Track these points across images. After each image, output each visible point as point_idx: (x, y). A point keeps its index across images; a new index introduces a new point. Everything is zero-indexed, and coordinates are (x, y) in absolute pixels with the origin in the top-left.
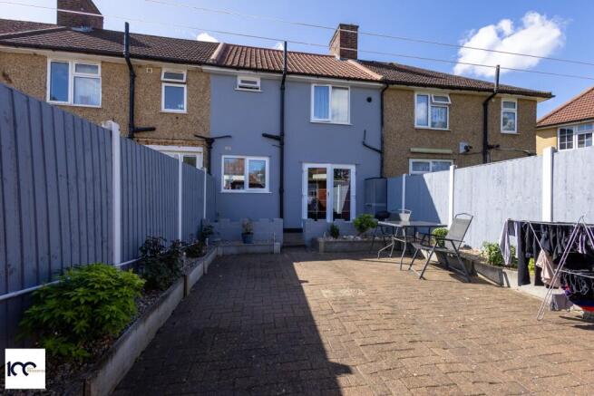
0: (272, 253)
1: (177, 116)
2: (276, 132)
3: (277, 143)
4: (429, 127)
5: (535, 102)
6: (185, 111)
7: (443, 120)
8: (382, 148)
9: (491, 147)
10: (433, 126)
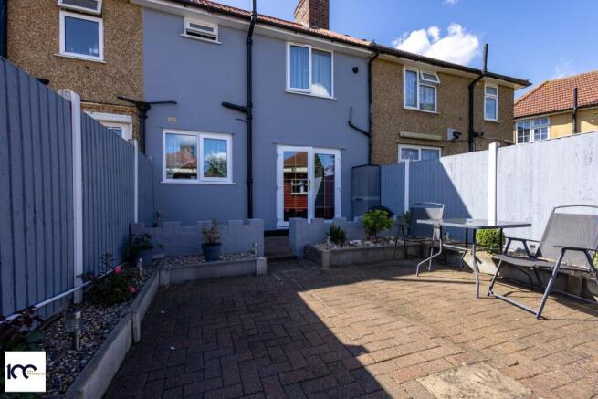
0: (254, 274)
1: (88, 66)
2: (241, 102)
3: (243, 116)
4: (418, 108)
5: (513, 89)
6: (101, 59)
7: (431, 102)
8: (370, 130)
9: (476, 135)
10: (421, 107)
